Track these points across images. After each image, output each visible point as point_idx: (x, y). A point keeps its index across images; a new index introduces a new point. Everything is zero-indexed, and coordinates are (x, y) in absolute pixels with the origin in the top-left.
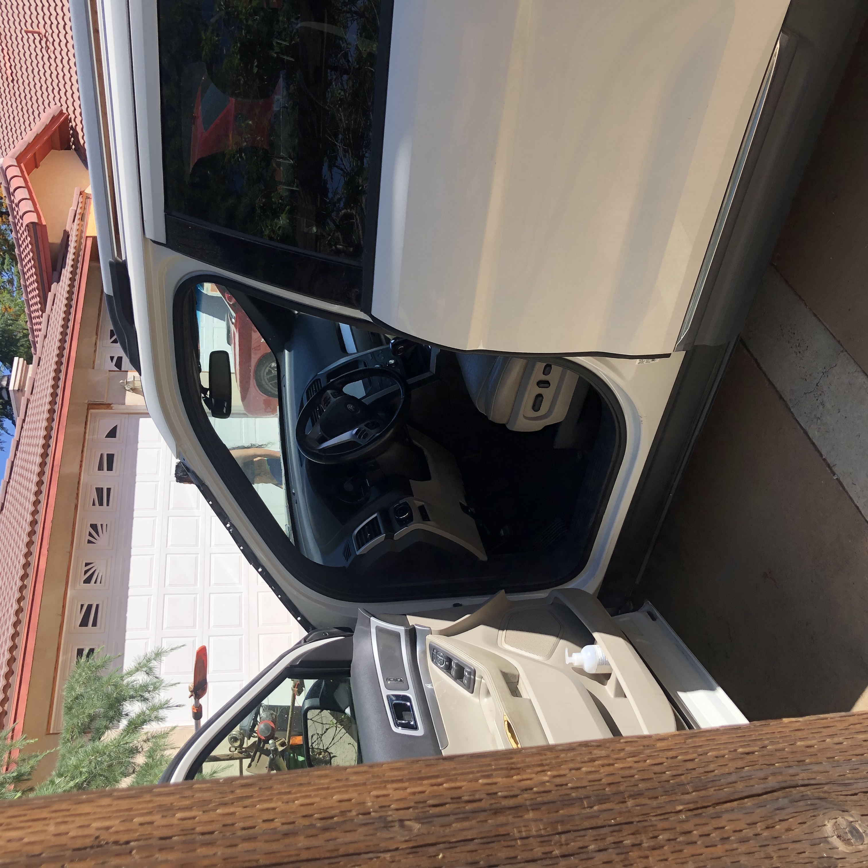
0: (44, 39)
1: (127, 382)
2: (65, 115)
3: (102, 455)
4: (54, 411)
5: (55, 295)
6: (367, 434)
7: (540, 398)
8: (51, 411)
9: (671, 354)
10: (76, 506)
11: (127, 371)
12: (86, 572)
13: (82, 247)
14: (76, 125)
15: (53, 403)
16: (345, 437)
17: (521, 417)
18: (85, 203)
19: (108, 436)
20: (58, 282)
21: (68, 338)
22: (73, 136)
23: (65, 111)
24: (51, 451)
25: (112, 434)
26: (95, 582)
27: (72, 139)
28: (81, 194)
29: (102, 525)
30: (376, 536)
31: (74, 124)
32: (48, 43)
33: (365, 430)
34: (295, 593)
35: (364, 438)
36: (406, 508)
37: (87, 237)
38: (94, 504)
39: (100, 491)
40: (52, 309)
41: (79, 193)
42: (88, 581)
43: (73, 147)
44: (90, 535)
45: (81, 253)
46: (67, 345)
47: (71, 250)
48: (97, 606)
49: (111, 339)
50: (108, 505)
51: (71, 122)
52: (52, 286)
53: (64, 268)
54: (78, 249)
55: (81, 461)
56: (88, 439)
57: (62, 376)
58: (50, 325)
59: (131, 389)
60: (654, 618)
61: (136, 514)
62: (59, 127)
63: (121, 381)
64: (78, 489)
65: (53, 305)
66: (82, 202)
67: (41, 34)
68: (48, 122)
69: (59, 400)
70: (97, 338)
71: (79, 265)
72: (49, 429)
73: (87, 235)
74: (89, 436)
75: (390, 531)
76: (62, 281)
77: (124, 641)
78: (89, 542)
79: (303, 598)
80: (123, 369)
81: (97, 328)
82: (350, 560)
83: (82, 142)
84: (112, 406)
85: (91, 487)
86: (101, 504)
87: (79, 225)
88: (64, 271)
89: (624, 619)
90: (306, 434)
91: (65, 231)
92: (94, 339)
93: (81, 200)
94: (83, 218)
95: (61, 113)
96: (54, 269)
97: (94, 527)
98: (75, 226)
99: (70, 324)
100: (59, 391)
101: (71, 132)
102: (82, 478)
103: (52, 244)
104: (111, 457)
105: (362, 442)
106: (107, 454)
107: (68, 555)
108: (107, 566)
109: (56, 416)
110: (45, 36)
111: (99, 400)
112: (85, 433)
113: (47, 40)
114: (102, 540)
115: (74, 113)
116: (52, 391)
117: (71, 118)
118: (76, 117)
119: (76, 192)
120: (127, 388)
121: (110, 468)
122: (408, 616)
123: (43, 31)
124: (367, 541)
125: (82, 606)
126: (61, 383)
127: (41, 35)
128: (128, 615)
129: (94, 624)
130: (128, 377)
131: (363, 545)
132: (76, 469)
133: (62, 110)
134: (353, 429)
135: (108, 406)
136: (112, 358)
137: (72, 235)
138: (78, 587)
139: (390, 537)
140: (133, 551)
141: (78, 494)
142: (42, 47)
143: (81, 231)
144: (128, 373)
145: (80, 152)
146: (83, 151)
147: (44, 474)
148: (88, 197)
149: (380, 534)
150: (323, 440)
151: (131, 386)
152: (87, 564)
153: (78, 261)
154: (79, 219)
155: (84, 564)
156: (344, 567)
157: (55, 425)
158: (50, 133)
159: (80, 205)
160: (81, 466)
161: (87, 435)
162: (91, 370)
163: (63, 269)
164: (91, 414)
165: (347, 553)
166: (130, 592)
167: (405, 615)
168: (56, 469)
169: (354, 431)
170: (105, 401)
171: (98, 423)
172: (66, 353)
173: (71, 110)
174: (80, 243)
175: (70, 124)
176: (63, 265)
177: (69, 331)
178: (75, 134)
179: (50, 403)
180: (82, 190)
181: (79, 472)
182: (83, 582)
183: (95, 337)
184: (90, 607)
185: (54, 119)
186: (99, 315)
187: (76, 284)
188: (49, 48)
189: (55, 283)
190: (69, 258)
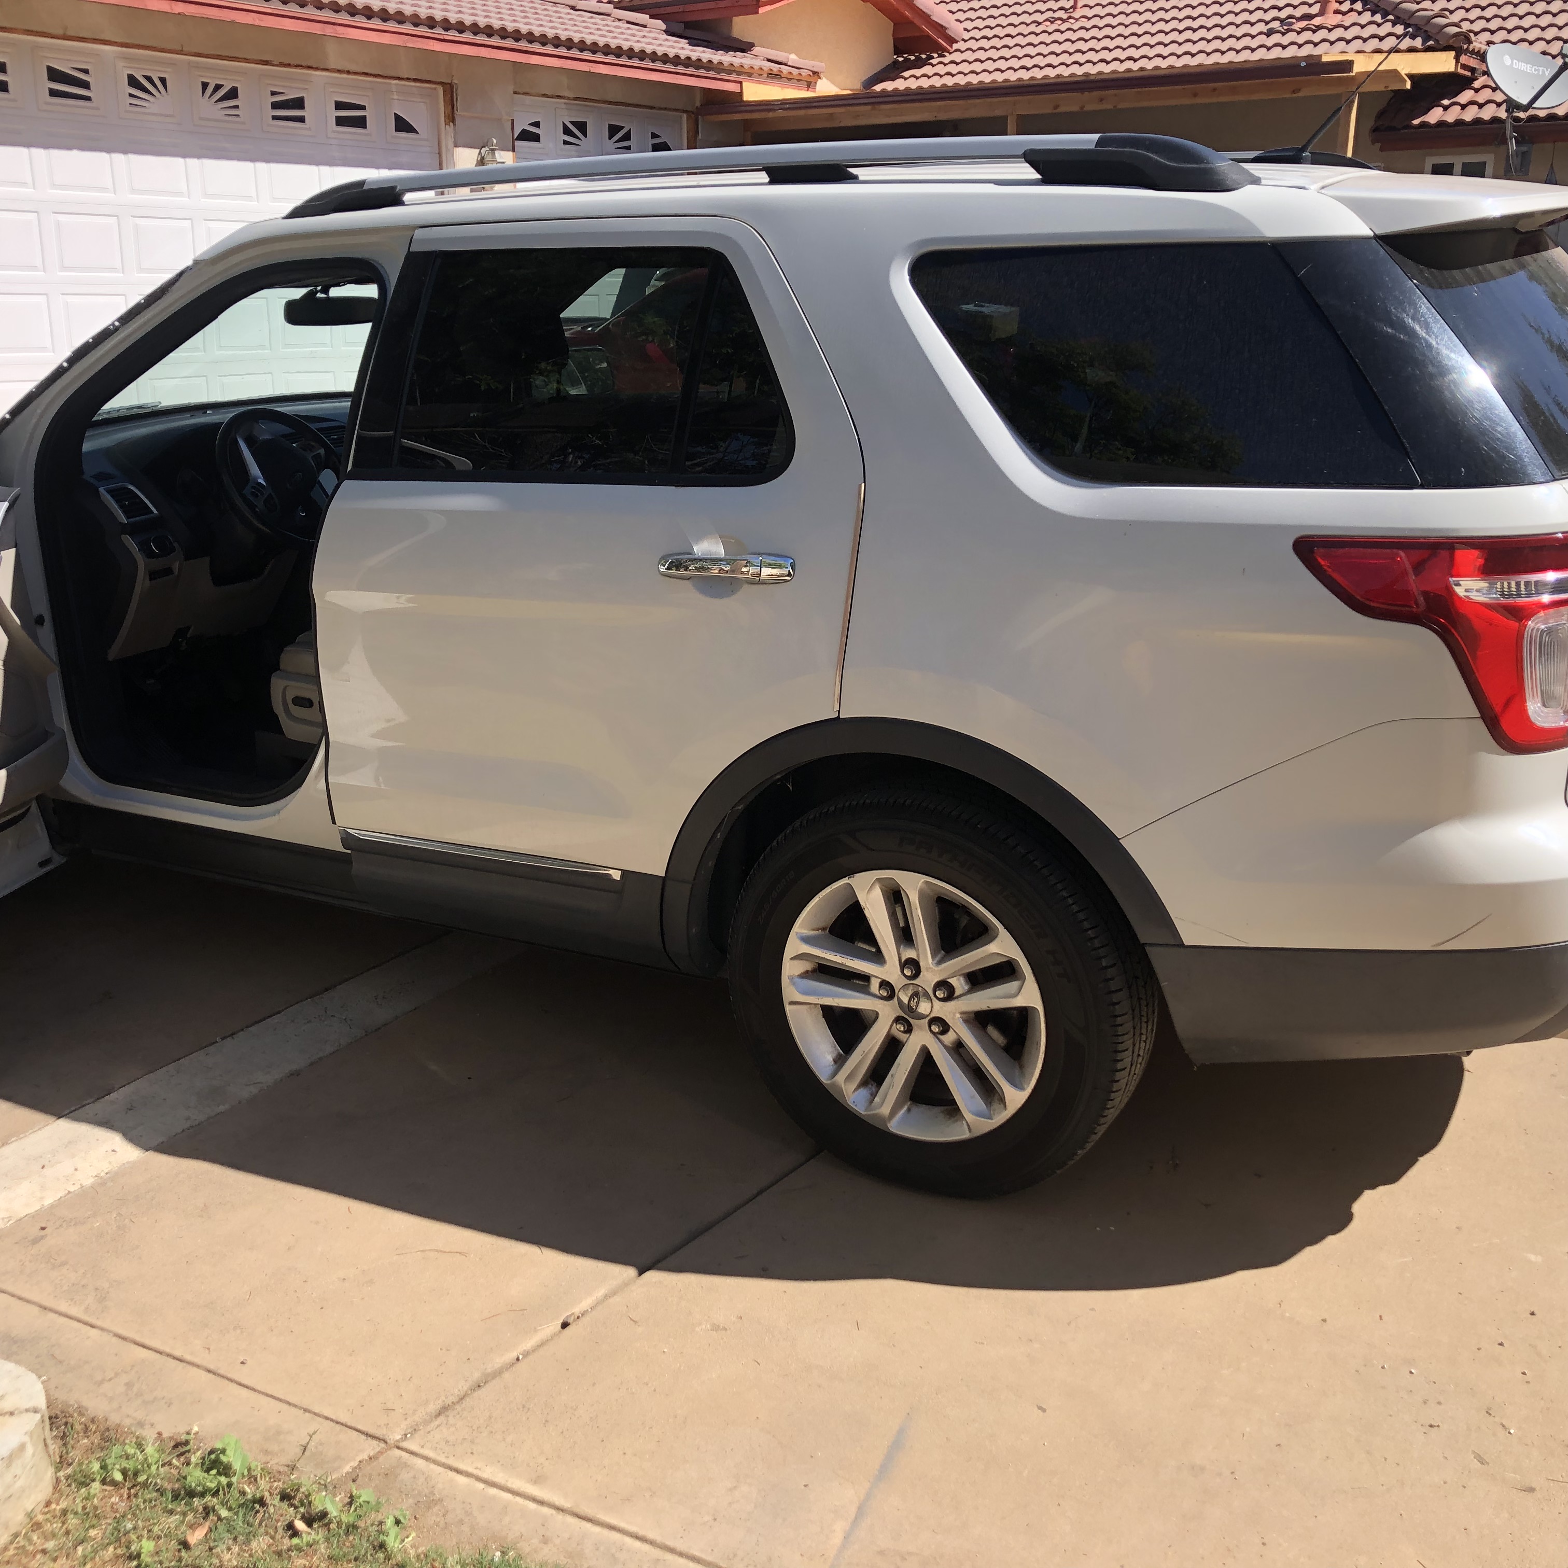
0: (1065, 16)
1: (493, 150)
2: (948, 47)
3: (363, 108)
4: (432, 27)
5: (645, 26)
6: (257, 496)
7: (308, 705)
8: (431, 23)
9: (335, 824)
10: (267, 63)
11: (514, 151)
12: (149, 79)
13: (723, 76)
14: (933, 66)
15: (446, 25)
16: (255, 470)
17: (286, 683)
18: (799, 80)
19: (398, 118)
20: (668, 32)
21: (562, 51)
22: (918, 58)
23: (955, 46)
24: (360, 20)
25: (402, 125)
26: (131, 95)
27: (913, 58)
28: (815, 73)
29: (237, 107)
30: (125, 512)
31: (934, 61)
32: (1060, 22)
33: (262, 494)
34: (39, 411)
35: (253, 493)
36: (166, 550)
37: (741, 83)
38: (273, 93)
39: (299, 103)
40: (620, 20)
41: (815, 70)
42: (133, 81)
43: (901, 59)
44: (218, 87)
45: (712, 74)
46: (549, 49)
47: (717, 57)
48: (88, 99)
49: (571, 122)
50: (274, 118)
51: (940, 56)
52: (660, 22)
53: (690, 44)
54: (719, 68)
55: (348, 72)
56: (390, 84)
57: (496, 41)
58: (591, 17)
59: (483, 158)
60: (42, 864)
61: (261, 166)
62: (929, 37)
63: (495, 141)
64: (297, 66)
65: (628, 22)
66: (800, 74)
67: (1074, 11)
68: (934, 18)
69: (453, 35)
70: (569, 98)
71: (691, 70)
72: (399, 18)
73: (744, 84)
74: (396, 84)
75: (132, 530)
76: (667, 40)
77: (28, 145)
78: (205, 86)
79: (34, 421)
80: (517, 143)
81: (586, 100)
82: (92, 481)
83: (906, 74)
84: (451, 124)
85: (306, 89)
86: (275, 106)
87: (761, 69)
88: (683, 43)
89: (39, 828)
90: (260, 421)
91: (752, 45)
92: (566, 94)
93: (804, 73)
94: (774, 76)
95: (952, 41)
96: (688, 25)
97: (233, 94)
98: (758, 63)
99: (587, 55)
100: (467, 36)
101: (924, 56)
102: (319, 73)
103: (731, 22)
104: (360, 122)
105: (247, 491)
106: (365, 117)
107: (178, 48)
108: (162, 115)
109: (423, 30)
110: (1070, 18)
111: (459, 103)
112: (400, 79)
113: (1064, 21)
114: (210, 108)
115: (952, 62)
116: (468, 23)
117: (944, 56)
118: (945, 65)
119: (817, 65)
120: (483, 150)
121: (340, 121)
122: (14, 550)
123: (1077, 14)
124: (117, 501)
125: (86, 72)
126: (481, 39)
127: (1071, 10)
128: (75, 153)
129: (53, 93)
130: (502, 153)
131: (112, 496)
132: (332, 65)
133: (956, 42)
134: (265, 479)
135: (451, 118)
136: (536, 124)
137: (745, 57)
138: (121, 64)
139: (125, 529)
140: (192, 162)
141: (289, 65)
142: (1054, 11)
143: (750, 74)
144: (511, 153)
145: (892, 71)
146: (892, 75)
147: (318, 8)
148: (809, 85)
149: (128, 518)
150: (250, 442)
151: (488, 158)
152: (163, 81)
153: (697, 68)
154: (771, 70)
155: (162, 76)
156: (83, 473)
157: (408, 28)
158: (917, 21)
159: (795, 72)
160: (339, 71)
161: (396, 82)
162: (511, 89)
163: (687, 41)
164: (435, 89)
165: (103, 477)
166: (118, 158)
167: (16, 547)
168: (329, 30)
169: (261, 481)
170: (459, 113)
171: (419, 100)
172: (536, 47)
173: (957, 57)
174: (729, 72)
175: (935, 55)
176: (694, 42)
177: (575, 53)
178: (920, 63)
179: (446, 20)
180: (822, 75)
181: (329, 67)
182: (129, 73)
183: (572, 95)
184: (86, 85)
185: (941, 29)
186: (610, 103)
187: (658, 65)
188: (1052, 22)
189: (664, 27)
190: (704, 52)
